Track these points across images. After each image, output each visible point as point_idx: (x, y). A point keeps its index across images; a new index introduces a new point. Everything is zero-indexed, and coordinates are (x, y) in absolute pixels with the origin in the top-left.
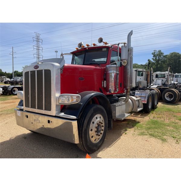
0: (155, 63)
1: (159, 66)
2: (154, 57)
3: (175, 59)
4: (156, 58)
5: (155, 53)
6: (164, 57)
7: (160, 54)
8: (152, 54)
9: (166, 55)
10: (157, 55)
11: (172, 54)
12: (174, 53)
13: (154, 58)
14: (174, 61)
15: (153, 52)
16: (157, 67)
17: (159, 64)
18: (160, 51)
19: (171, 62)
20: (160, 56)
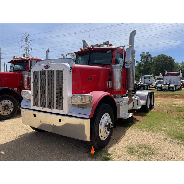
0: (143, 65)
1: (147, 67)
2: (142, 58)
3: (162, 61)
4: (144, 60)
5: (143, 55)
6: (152, 59)
7: (148, 55)
8: (140, 55)
9: (153, 58)
10: (145, 57)
11: (160, 56)
12: (161, 55)
13: (142, 60)
14: (161, 63)
15: (141, 54)
16: (145, 69)
17: (147, 65)
18: (147, 53)
19: (159, 64)
20: (148, 58)
